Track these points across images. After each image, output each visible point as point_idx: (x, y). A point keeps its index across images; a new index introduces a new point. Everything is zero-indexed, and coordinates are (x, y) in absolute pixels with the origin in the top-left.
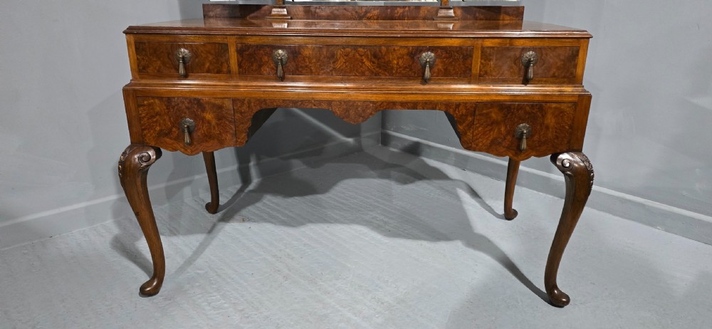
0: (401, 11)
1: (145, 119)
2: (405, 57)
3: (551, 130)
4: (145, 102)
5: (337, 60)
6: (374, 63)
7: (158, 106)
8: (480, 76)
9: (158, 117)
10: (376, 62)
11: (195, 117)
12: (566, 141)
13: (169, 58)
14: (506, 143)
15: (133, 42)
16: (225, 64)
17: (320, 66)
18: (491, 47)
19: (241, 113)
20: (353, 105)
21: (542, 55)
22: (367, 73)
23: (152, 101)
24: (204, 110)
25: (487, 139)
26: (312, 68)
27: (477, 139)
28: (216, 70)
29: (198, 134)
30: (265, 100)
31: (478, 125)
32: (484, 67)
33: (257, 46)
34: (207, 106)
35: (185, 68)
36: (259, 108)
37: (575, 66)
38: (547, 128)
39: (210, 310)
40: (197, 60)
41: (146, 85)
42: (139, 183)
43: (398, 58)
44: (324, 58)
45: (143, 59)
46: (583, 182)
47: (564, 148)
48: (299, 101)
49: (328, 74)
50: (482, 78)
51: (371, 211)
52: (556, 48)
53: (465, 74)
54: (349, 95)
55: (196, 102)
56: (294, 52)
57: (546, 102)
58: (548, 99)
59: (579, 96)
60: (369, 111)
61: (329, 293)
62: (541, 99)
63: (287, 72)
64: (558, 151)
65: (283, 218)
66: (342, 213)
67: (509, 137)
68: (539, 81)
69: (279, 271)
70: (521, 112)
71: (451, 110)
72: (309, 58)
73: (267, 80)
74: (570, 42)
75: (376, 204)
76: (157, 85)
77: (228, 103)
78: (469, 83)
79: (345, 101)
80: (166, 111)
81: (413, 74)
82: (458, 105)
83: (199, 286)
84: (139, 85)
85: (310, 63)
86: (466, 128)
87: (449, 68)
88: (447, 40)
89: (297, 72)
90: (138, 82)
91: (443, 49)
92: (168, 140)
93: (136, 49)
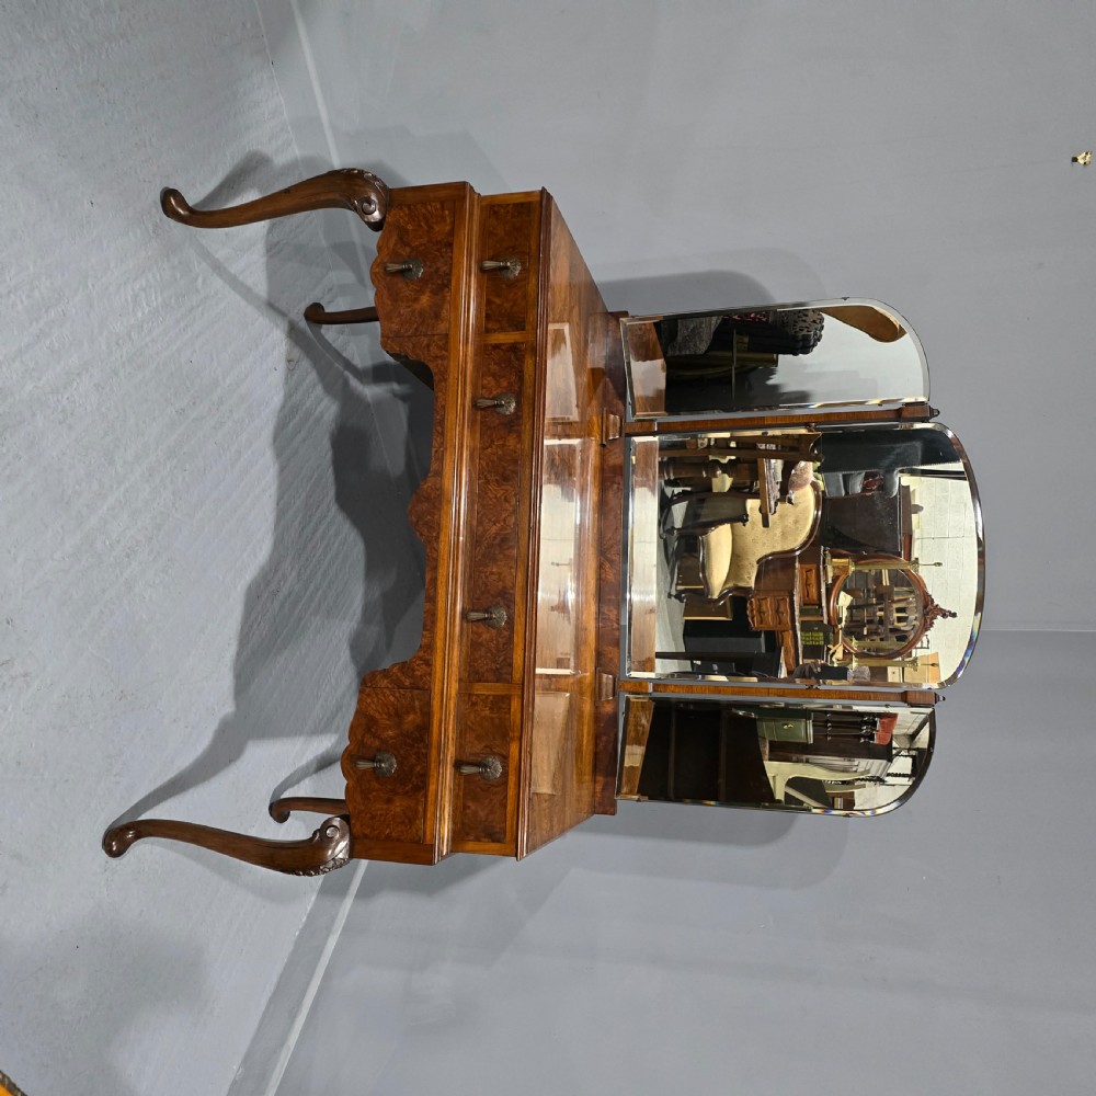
1: (424, 211)
2: (501, 583)
3: (385, 807)
4: (447, 212)
5: (499, 485)
6: (495, 538)
7: (441, 229)
8: (470, 696)
9: (425, 228)
10: (496, 542)
11: (424, 281)
12: (367, 831)
13: (507, 249)
14: (368, 740)
15: (529, 199)
16: (497, 327)
17: (493, 462)
18: (510, 709)
19: (428, 346)
20: (435, 507)
21: (496, 786)
22: (481, 529)
23: (448, 221)
24: (434, 293)
25: (377, 711)
26: (489, 450)
27: (377, 695)
28: (490, 312)
29: (400, 283)
30: (445, 380)
31: (397, 695)
32: (483, 700)
33: (522, 371)
34: (439, 297)
35: (493, 270)
36: (434, 370)
37: (478, 839)
38: (389, 801)
39: (133, 290)
40: (504, 286)
41: (471, 214)
42: (331, 196)
43: (500, 574)
44: (504, 467)
45: (508, 212)
46: (300, 859)
47: (357, 829)
48: (443, 427)
49: (481, 472)
50: (467, 698)
51: (299, 575)
52: (505, 807)
53: (472, 675)
54: (449, 502)
55: (446, 282)
56: (512, 424)
57: (426, 796)
58: (431, 798)
59: (433, 846)
60: (425, 531)
61: (150, 475)
62: (432, 788)
63: (484, 413)
64: (353, 822)
65: (291, 424)
66: (296, 523)
67: (377, 743)
68: (459, 785)
69: (194, 403)
70: (413, 759)
71: (421, 654)
72: (503, 445)
73: (475, 386)
74: (512, 826)
75: (312, 587)
76: (470, 229)
77: (442, 327)
78: (460, 680)
79: (440, 495)
80: (434, 240)
81: (476, 596)
82: (428, 663)
83: (176, 279)
84: (472, 205)
85: (497, 446)
86: (394, 678)
87: (483, 649)
88: (521, 646)
89: (484, 428)
90: (476, 203)
91: (510, 640)
92: (393, 240)
93: (522, 204)
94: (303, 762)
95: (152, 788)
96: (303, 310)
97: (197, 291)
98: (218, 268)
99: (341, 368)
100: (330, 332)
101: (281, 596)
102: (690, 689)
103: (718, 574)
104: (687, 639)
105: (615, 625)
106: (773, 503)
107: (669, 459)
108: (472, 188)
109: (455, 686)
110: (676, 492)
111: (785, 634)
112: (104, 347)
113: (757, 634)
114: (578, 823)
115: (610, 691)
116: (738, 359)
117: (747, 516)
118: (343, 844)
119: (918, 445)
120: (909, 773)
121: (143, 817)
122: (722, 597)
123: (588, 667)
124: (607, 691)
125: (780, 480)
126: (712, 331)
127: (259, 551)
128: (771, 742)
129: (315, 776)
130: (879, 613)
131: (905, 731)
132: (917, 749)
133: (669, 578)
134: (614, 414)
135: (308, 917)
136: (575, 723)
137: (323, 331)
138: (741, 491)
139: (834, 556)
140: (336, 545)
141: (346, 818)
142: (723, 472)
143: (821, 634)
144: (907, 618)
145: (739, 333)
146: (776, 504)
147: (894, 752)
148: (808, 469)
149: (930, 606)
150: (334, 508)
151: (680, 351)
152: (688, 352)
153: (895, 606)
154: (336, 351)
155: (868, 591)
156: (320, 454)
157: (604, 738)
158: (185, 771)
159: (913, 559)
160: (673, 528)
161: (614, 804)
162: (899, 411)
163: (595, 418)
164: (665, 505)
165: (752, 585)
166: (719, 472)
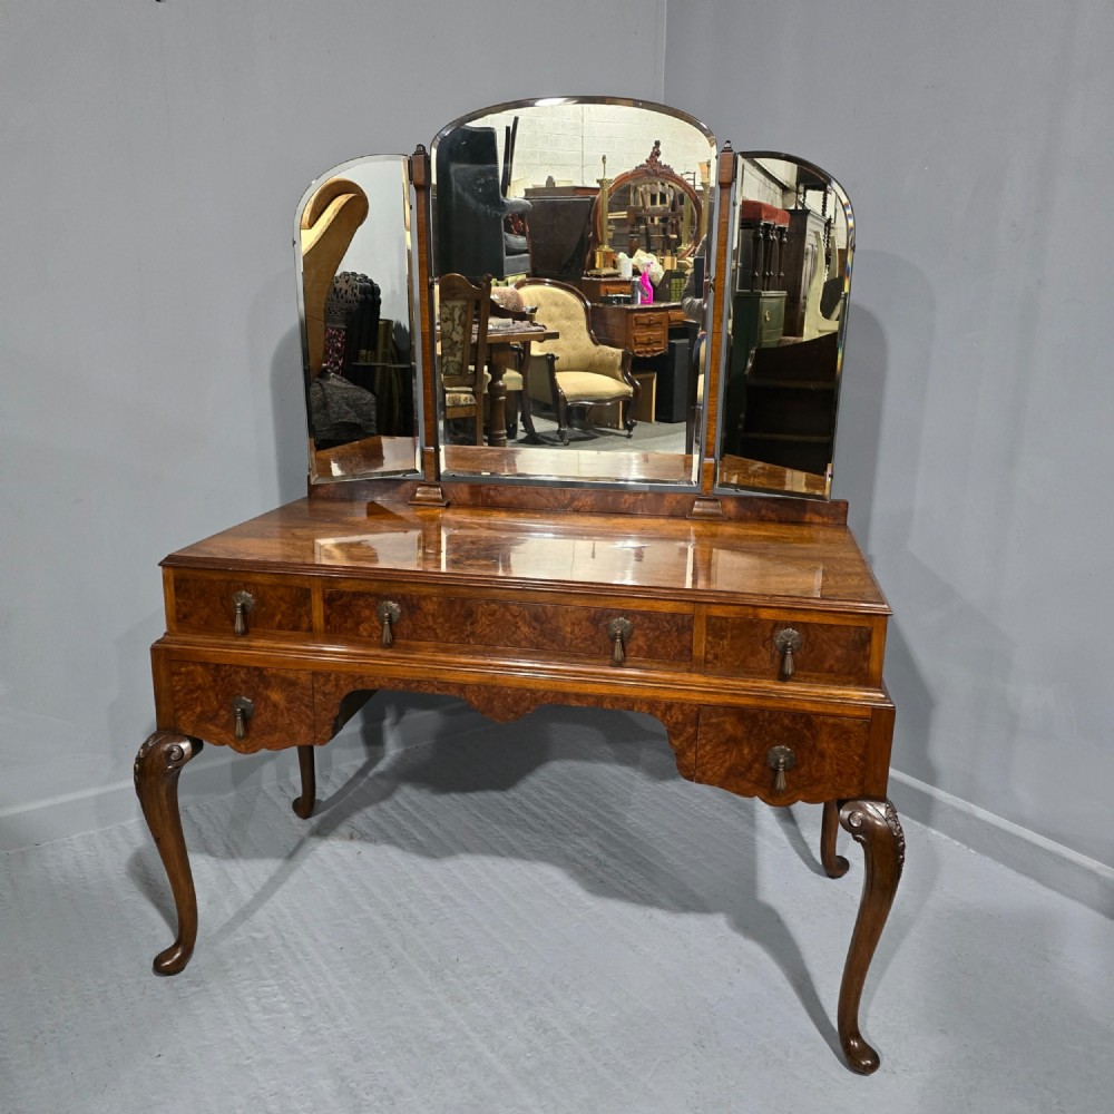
0: (632, 499)
1: (181, 694)
2: (583, 623)
3: (828, 760)
4: (183, 669)
5: (477, 621)
6: (534, 628)
7: (201, 676)
8: (706, 661)
9: (199, 692)
10: (538, 627)
11: (256, 696)
12: (856, 781)
13: (223, 605)
14: (753, 776)
15: (172, 579)
16: (306, 619)
17: (450, 627)
18: (722, 618)
19: (324, 694)
20: (498, 693)
21: (809, 635)
22: (524, 643)
23: (193, 668)
24: (268, 686)
25: (721, 765)
26: (438, 631)
27: (703, 764)
28: (290, 626)
29: (258, 722)
30: (361, 677)
31: (704, 741)
32: (712, 648)
33: (354, 594)
34: (273, 680)
35: (245, 621)
36: (350, 689)
37: (867, 658)
38: (822, 755)
39: (258, 1012)
40: (263, 609)
41: (185, 643)
42: (163, 794)
43: (573, 624)
44: (457, 616)
45: (184, 603)
46: (886, 855)
47: (853, 792)
48: (413, 681)
49: (462, 641)
50: (709, 665)
51: (581, 835)
52: (832, 626)
53: (682, 657)
54: (493, 677)
55: (256, 673)
56: (411, 605)
57: (818, 714)
58: (820, 709)
59: (874, 709)
60: (525, 704)
61: (459, 1001)
62: (808, 707)
63: (398, 637)
64: (844, 796)
65: (419, 838)
66: (525, 836)
67: (757, 766)
68: (806, 677)
69: (387, 947)
70: (776, 727)
71: (659, 713)
72: (433, 615)
73: (368, 645)
74: (854, 619)
75: (594, 821)
76: (201, 644)
77: (304, 678)
78: (689, 671)
79: (486, 687)
80: (212, 684)
81: (597, 650)
82: (670, 706)
83: (251, 963)
84: (176, 642)
85: (435, 622)
86: (685, 745)
87: (655, 645)
88: (651, 602)
89: (415, 636)
90: (174, 638)
91: (644, 614)
92: (212, 727)
93: (176, 589)
94: (784, 837)
95: (804, 1013)
96: (300, 819)
97: (267, 938)
98: (245, 914)
99: (365, 780)
100: (324, 791)
101: (602, 857)
102: (711, 418)
103: (608, 386)
104: (675, 420)
105: (641, 497)
106: (534, 328)
107: (485, 434)
108: (158, 642)
109: (696, 678)
110: (523, 428)
111: (672, 318)
112: (314, 1049)
113: (672, 346)
114: (854, 543)
115: (711, 504)
116: (384, 360)
117: (548, 355)
118: (869, 807)
119: (454, 167)
120: (822, 193)
121: (835, 1024)
122: (631, 383)
123: (684, 528)
124: (712, 508)
125: (510, 320)
126: (352, 386)
127: (551, 878)
128: (785, 335)
129: (800, 825)
130: (656, 222)
131: (779, 197)
132: (798, 184)
133: (611, 437)
134: (416, 492)
135: (954, 838)
136: (745, 543)
137: (324, 799)
138: (522, 360)
139: (594, 268)
140: (551, 792)
141: (841, 804)
142: (501, 378)
143: (673, 281)
144: (661, 194)
145: (357, 360)
146: (536, 325)
147: (800, 208)
148: (499, 292)
149: (648, 169)
150: (512, 793)
151: (371, 421)
152: (373, 413)
153: (649, 206)
154: (347, 784)
155: (632, 233)
156: (453, 808)
157: (763, 512)
158: (787, 975)
159: (598, 186)
160: (558, 432)
161: (836, 503)
162: (418, 188)
163: (419, 513)
164: (534, 440)
165: (620, 351)
166: (501, 383)
